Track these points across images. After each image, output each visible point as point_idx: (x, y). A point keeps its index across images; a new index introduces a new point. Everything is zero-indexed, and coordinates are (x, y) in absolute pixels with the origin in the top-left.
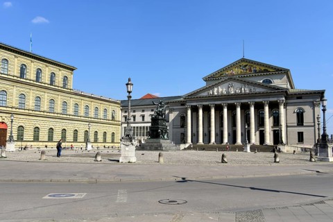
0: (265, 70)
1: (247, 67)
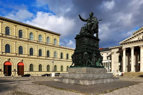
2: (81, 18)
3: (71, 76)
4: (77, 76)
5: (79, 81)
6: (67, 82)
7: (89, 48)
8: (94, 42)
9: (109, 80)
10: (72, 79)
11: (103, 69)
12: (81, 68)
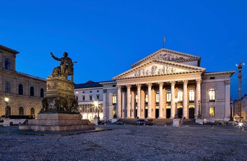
0: (180, 58)
1: (166, 56)
2: (53, 56)
3: (40, 122)
4: (48, 123)
5: (50, 128)
6: (37, 129)
7: (62, 93)
8: (68, 86)
9: (83, 127)
10: (43, 126)
11: (78, 115)
12: (52, 115)
